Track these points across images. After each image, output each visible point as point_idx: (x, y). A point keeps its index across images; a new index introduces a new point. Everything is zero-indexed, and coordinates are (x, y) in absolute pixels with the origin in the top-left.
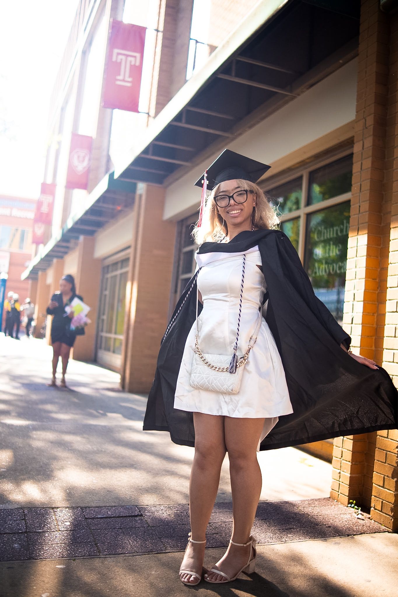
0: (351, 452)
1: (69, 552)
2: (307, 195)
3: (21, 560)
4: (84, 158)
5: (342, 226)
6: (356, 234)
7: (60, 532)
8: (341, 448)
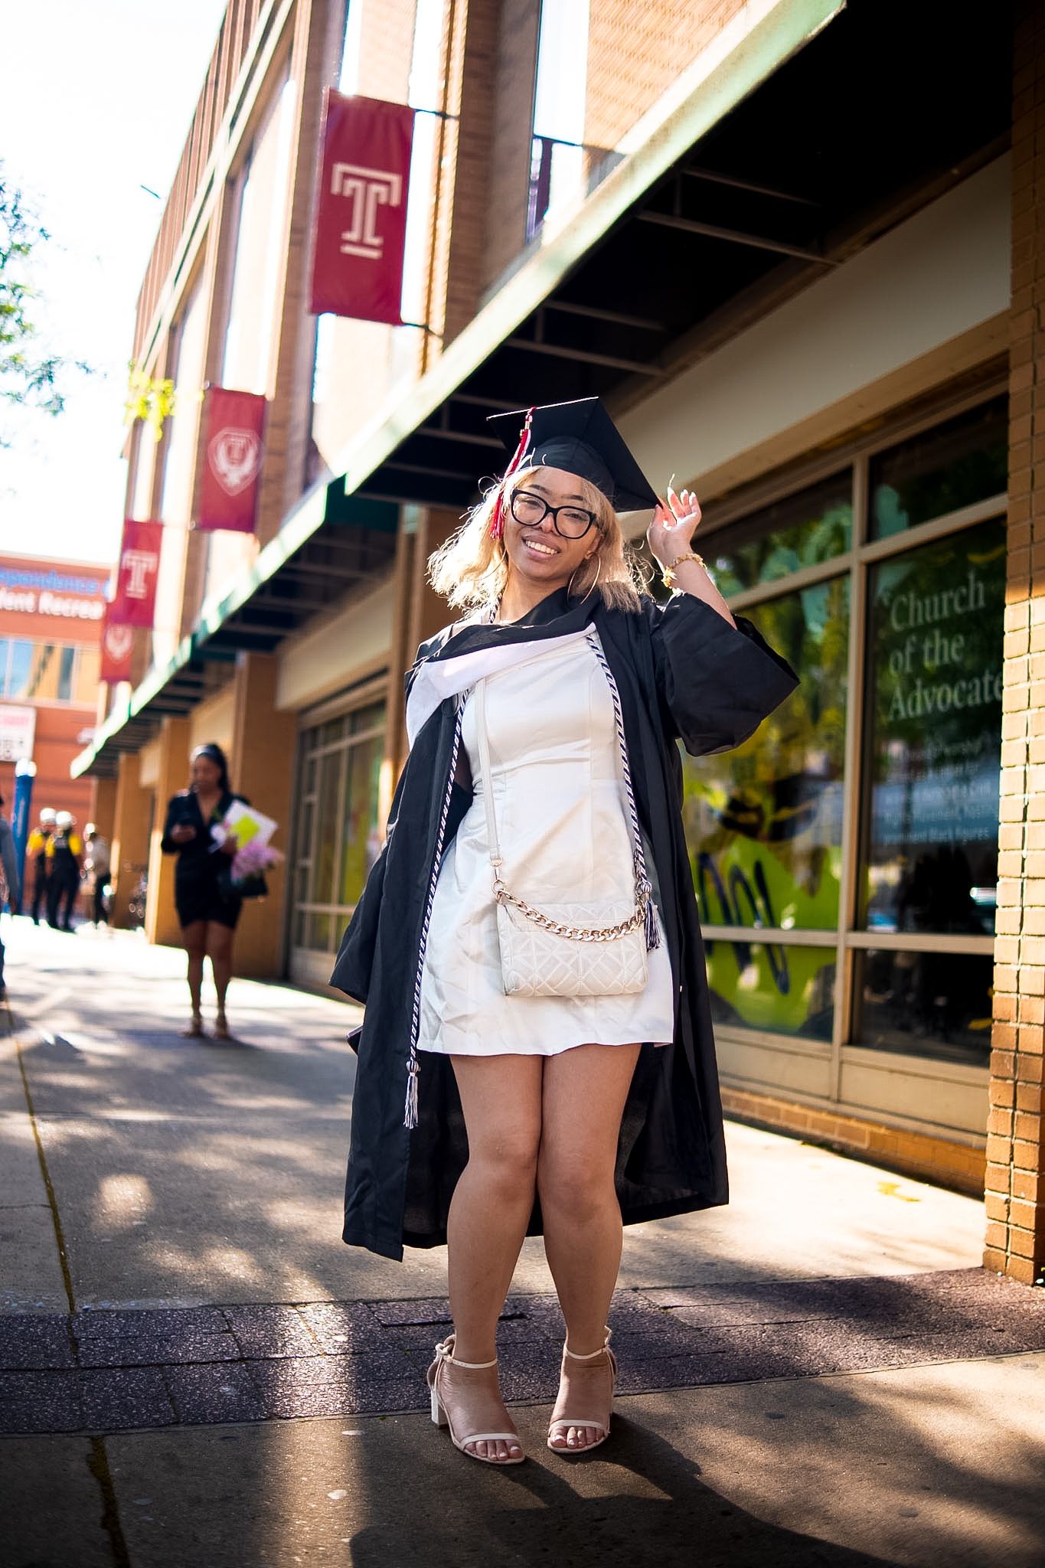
0: (1036, 1145)
1: (364, 1400)
2: (865, 516)
3: (250, 1421)
4: (244, 452)
5: (964, 590)
6: (1026, 595)
7: (327, 1357)
8: (1008, 1139)
